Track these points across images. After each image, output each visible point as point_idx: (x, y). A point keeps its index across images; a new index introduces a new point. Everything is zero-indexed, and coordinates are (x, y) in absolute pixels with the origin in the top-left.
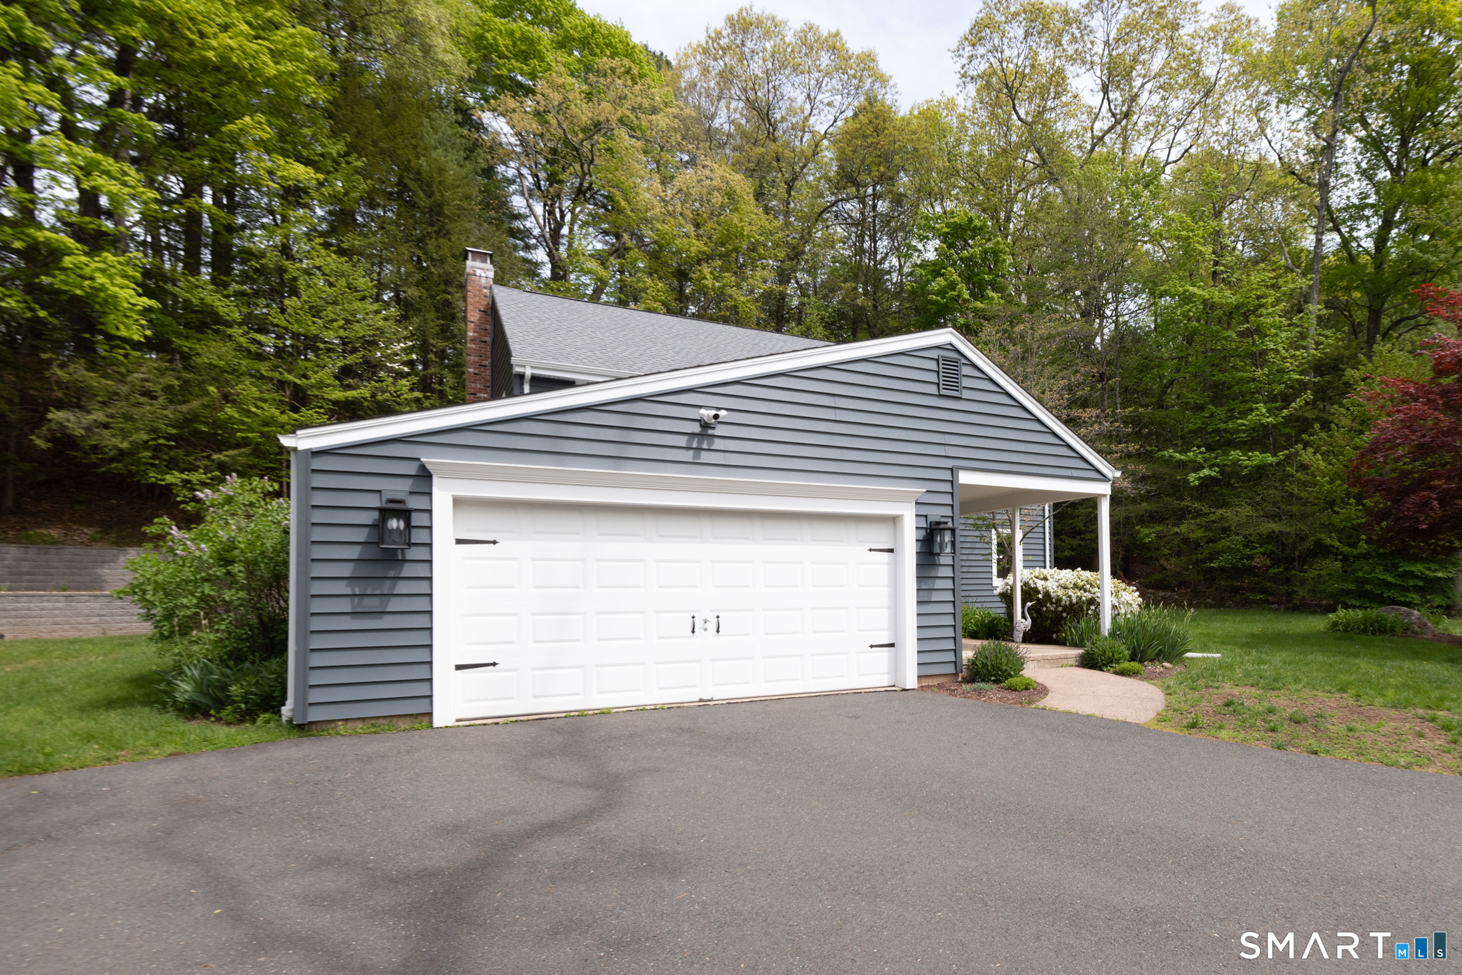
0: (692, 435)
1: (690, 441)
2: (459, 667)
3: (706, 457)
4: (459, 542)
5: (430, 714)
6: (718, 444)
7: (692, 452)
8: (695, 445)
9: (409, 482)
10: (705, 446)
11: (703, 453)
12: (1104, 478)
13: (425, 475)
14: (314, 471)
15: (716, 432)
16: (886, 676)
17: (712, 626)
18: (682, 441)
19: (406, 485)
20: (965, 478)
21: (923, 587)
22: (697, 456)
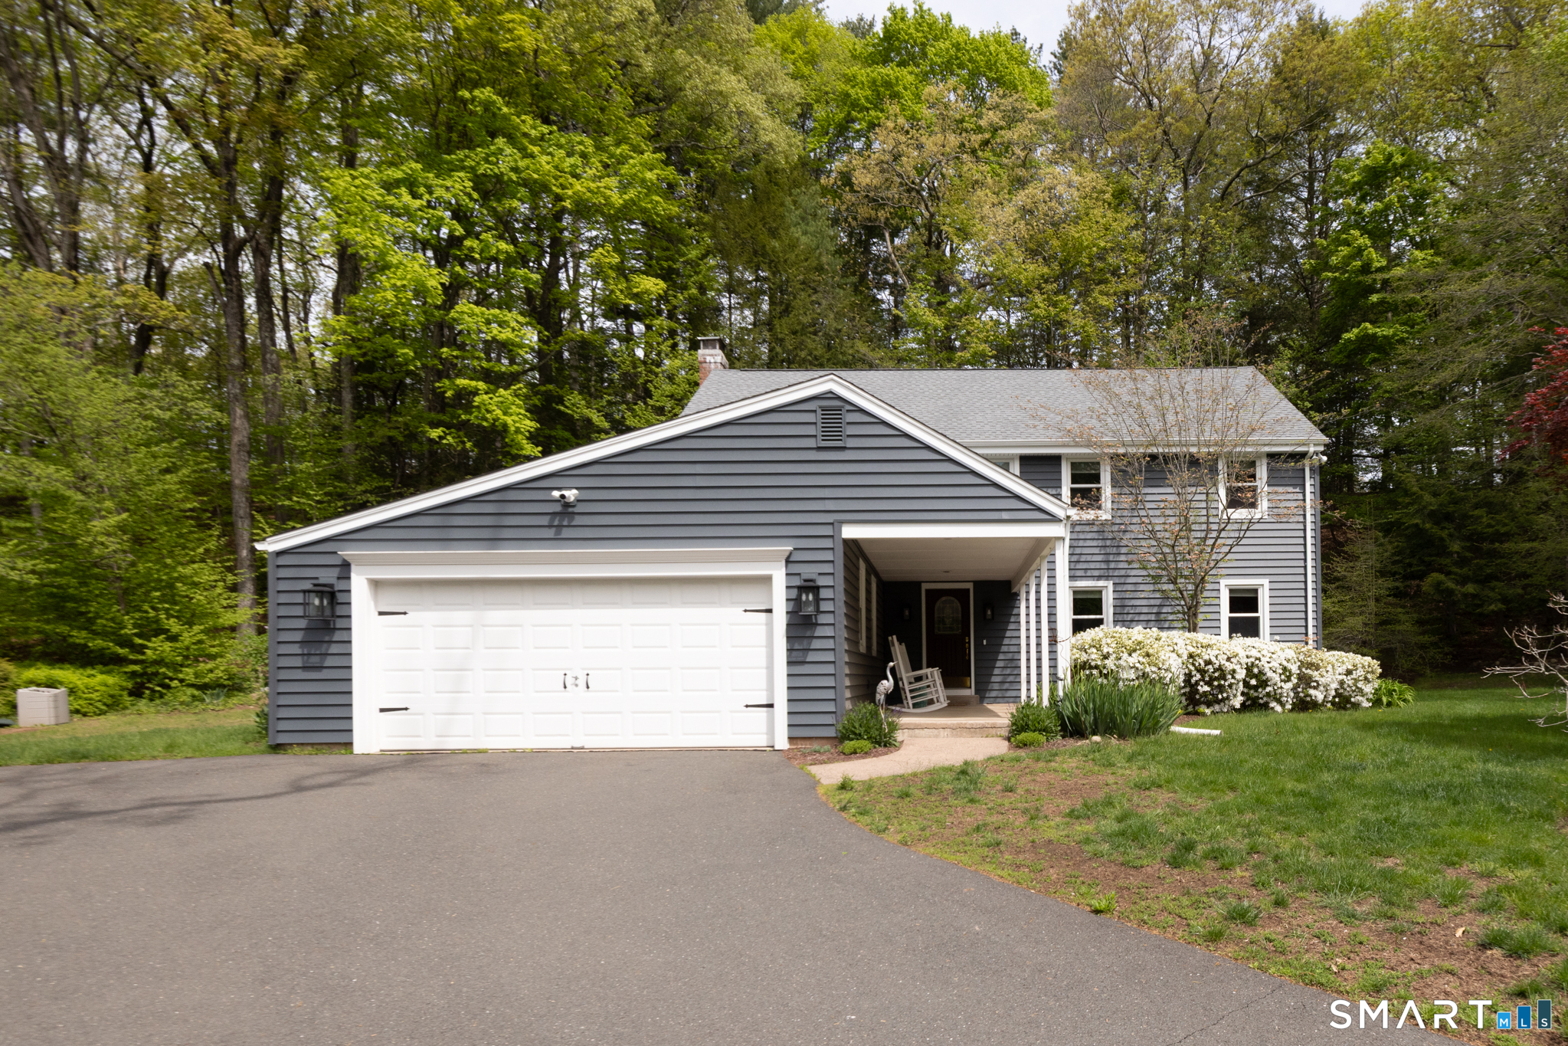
0: (554, 514)
1: (552, 520)
2: (382, 710)
3: (566, 533)
4: (381, 613)
5: (351, 744)
6: (578, 520)
7: (553, 530)
8: (556, 523)
9: (337, 570)
10: (565, 523)
11: (564, 530)
12: (1053, 519)
13: (346, 566)
14: (278, 566)
15: (576, 510)
16: (765, 737)
17: (582, 683)
18: (545, 520)
19: (335, 572)
20: (850, 532)
21: (797, 647)
22: (558, 533)
